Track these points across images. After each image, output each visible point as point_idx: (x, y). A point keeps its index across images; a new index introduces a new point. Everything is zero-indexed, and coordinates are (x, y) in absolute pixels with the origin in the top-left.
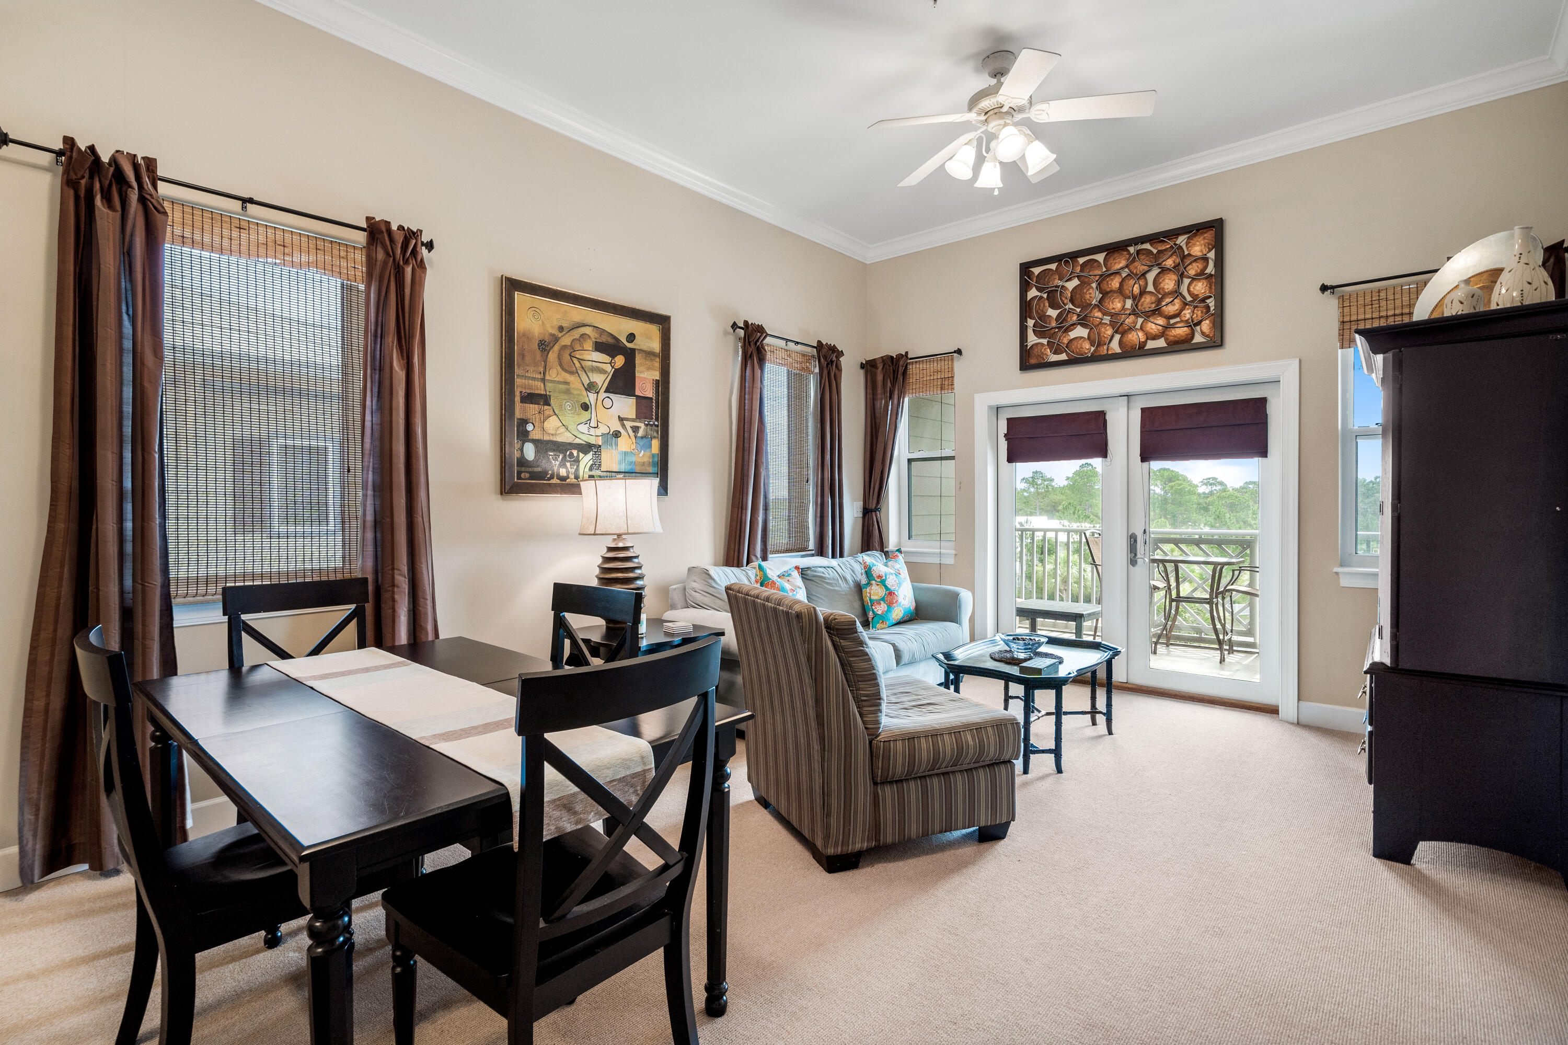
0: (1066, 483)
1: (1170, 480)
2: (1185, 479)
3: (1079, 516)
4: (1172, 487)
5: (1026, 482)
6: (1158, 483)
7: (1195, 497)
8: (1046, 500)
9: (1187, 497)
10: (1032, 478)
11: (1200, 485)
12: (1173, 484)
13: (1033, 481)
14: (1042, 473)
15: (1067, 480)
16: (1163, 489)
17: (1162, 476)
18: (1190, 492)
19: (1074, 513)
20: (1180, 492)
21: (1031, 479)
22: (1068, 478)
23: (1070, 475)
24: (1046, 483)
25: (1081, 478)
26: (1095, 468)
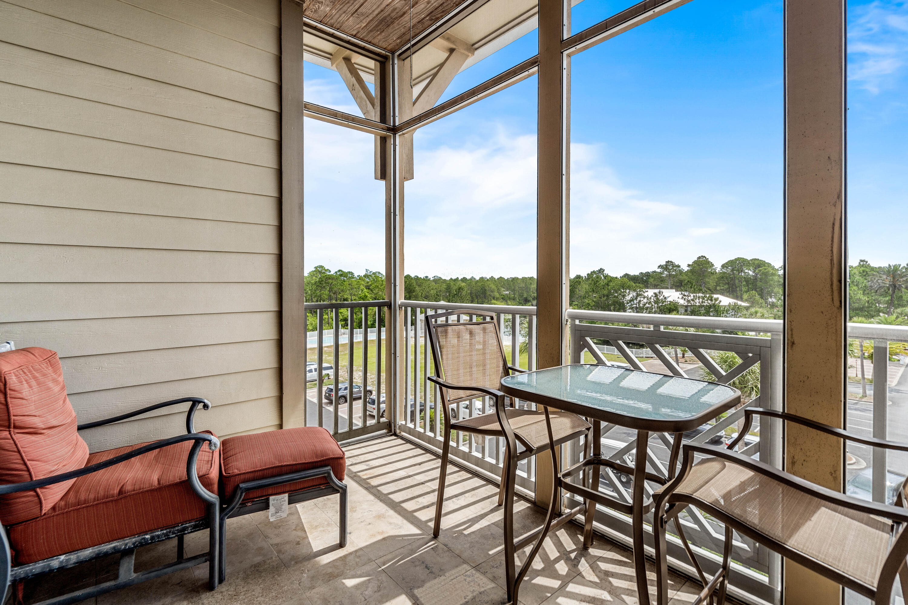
0: (688, 268)
1: (759, 266)
2: (769, 264)
3: (695, 289)
4: (760, 271)
5: (661, 268)
6: (751, 268)
7: (776, 277)
8: (676, 279)
9: (771, 277)
10: (666, 265)
11: (779, 269)
12: (760, 269)
13: (666, 267)
14: (672, 262)
15: (688, 266)
16: (754, 272)
17: (754, 264)
18: (773, 274)
19: (691, 287)
20: (766, 274)
21: (665, 266)
23: (691, 263)
24: (675, 268)
25: (698, 265)
26: (708, 259)
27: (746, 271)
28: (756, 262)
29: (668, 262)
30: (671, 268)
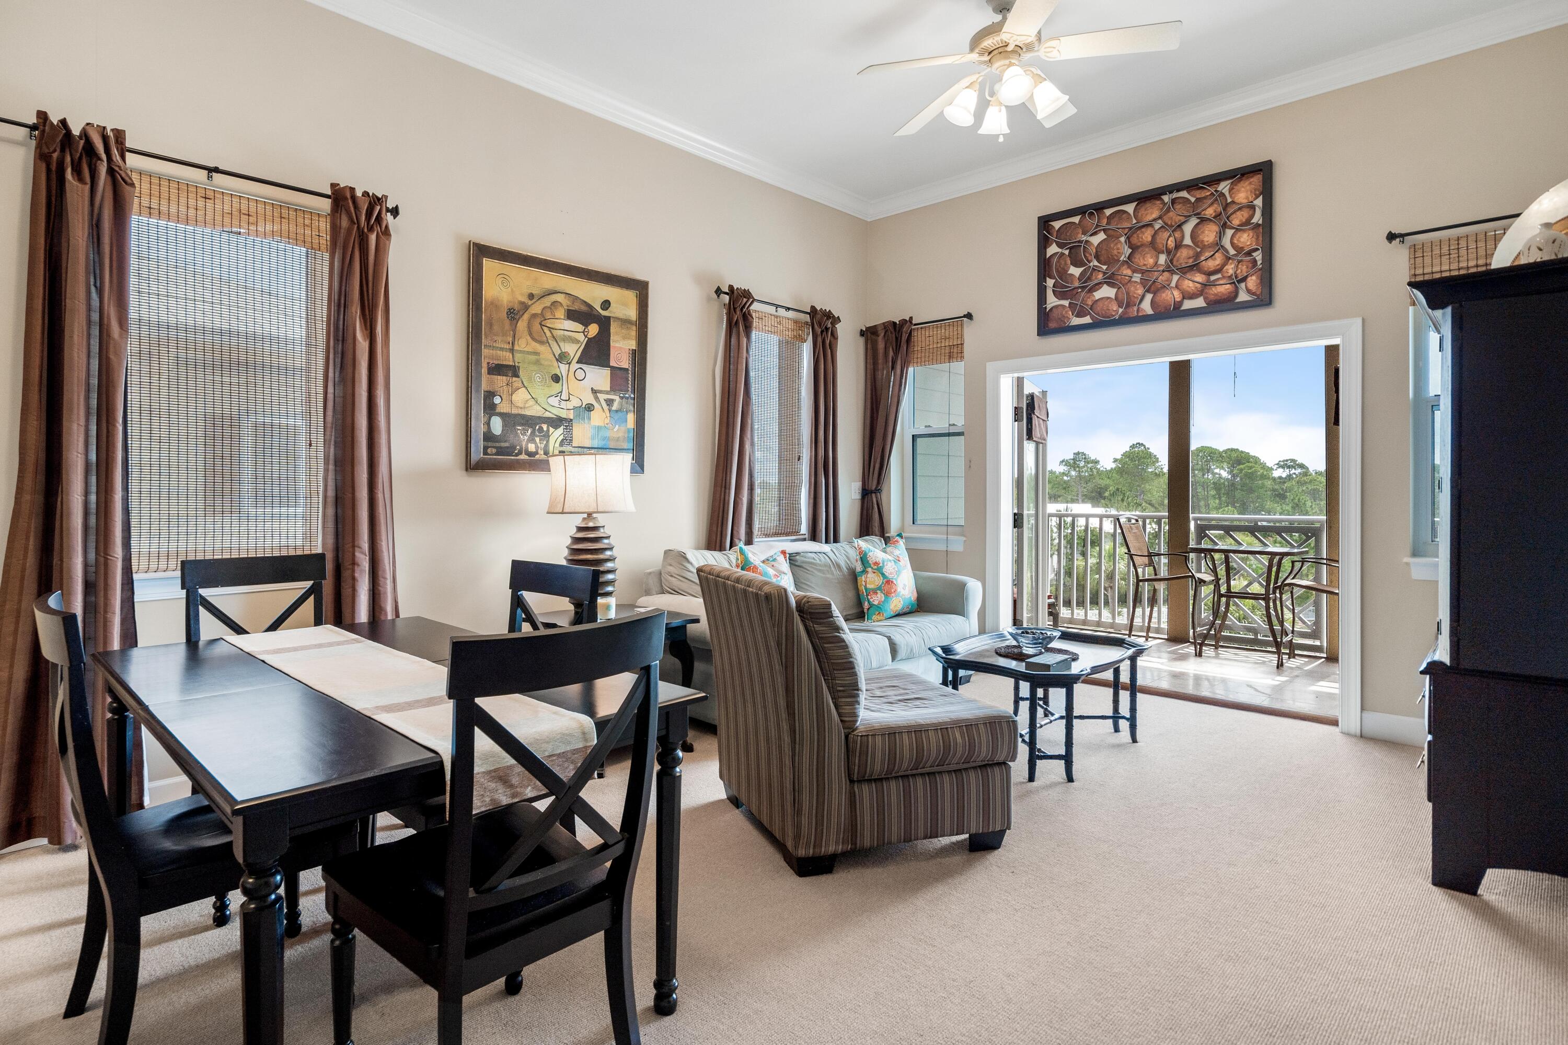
0: (1114, 466)
1: (1239, 462)
2: (1256, 460)
3: (1129, 504)
4: (1241, 470)
5: (1066, 465)
6: (1225, 465)
7: (1269, 483)
8: (1090, 486)
9: (1260, 482)
10: (1073, 459)
11: (1275, 468)
12: (1242, 466)
13: (1075, 463)
14: (1085, 455)
15: (1114, 462)
16: (1231, 472)
17: (1230, 457)
18: (1263, 477)
19: (1123, 500)
20: (1251, 476)
21: (1072, 462)
22: (1115, 460)
23: (1119, 457)
24: (1090, 465)
25: (1132, 460)
26: (1149, 449)
27: (1217, 471)
28: (1234, 455)
29: (1078, 453)
30: (1082, 464)
